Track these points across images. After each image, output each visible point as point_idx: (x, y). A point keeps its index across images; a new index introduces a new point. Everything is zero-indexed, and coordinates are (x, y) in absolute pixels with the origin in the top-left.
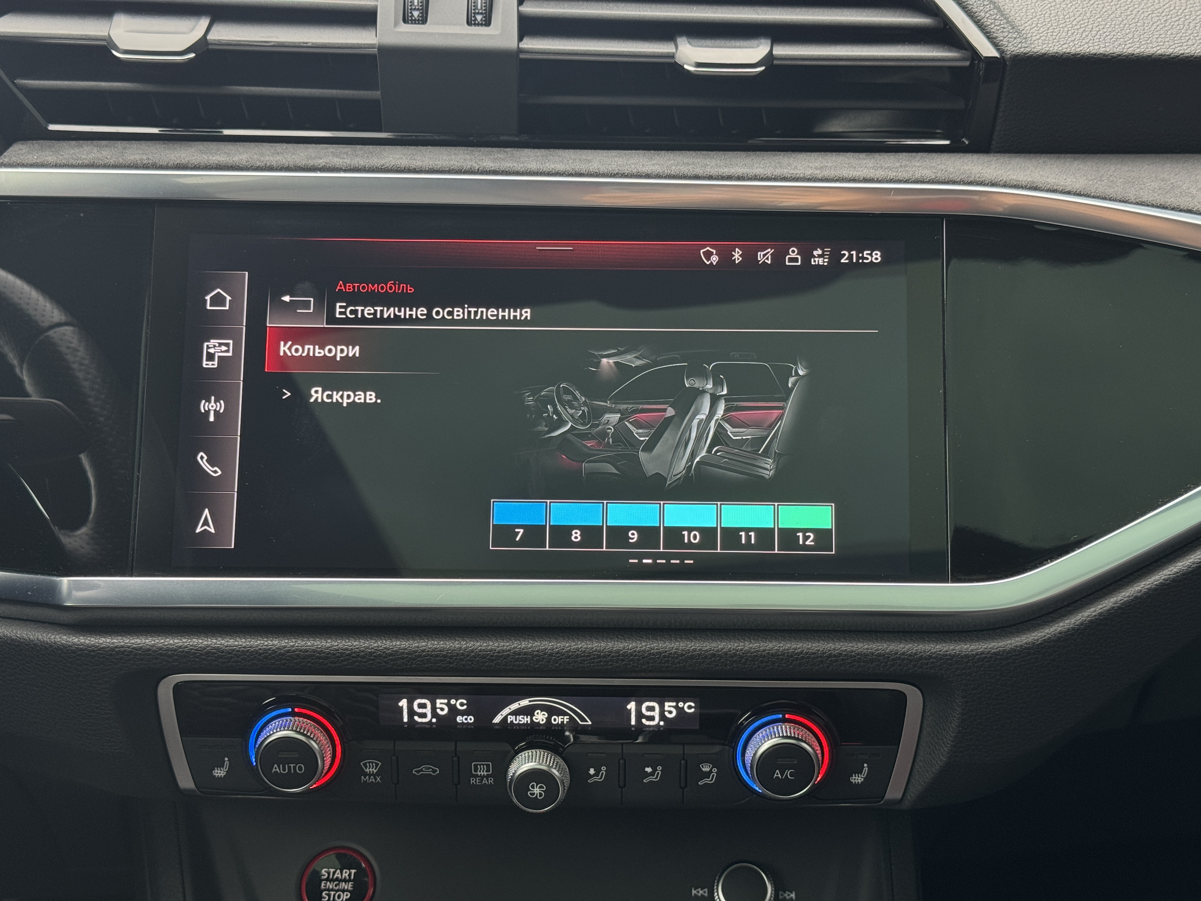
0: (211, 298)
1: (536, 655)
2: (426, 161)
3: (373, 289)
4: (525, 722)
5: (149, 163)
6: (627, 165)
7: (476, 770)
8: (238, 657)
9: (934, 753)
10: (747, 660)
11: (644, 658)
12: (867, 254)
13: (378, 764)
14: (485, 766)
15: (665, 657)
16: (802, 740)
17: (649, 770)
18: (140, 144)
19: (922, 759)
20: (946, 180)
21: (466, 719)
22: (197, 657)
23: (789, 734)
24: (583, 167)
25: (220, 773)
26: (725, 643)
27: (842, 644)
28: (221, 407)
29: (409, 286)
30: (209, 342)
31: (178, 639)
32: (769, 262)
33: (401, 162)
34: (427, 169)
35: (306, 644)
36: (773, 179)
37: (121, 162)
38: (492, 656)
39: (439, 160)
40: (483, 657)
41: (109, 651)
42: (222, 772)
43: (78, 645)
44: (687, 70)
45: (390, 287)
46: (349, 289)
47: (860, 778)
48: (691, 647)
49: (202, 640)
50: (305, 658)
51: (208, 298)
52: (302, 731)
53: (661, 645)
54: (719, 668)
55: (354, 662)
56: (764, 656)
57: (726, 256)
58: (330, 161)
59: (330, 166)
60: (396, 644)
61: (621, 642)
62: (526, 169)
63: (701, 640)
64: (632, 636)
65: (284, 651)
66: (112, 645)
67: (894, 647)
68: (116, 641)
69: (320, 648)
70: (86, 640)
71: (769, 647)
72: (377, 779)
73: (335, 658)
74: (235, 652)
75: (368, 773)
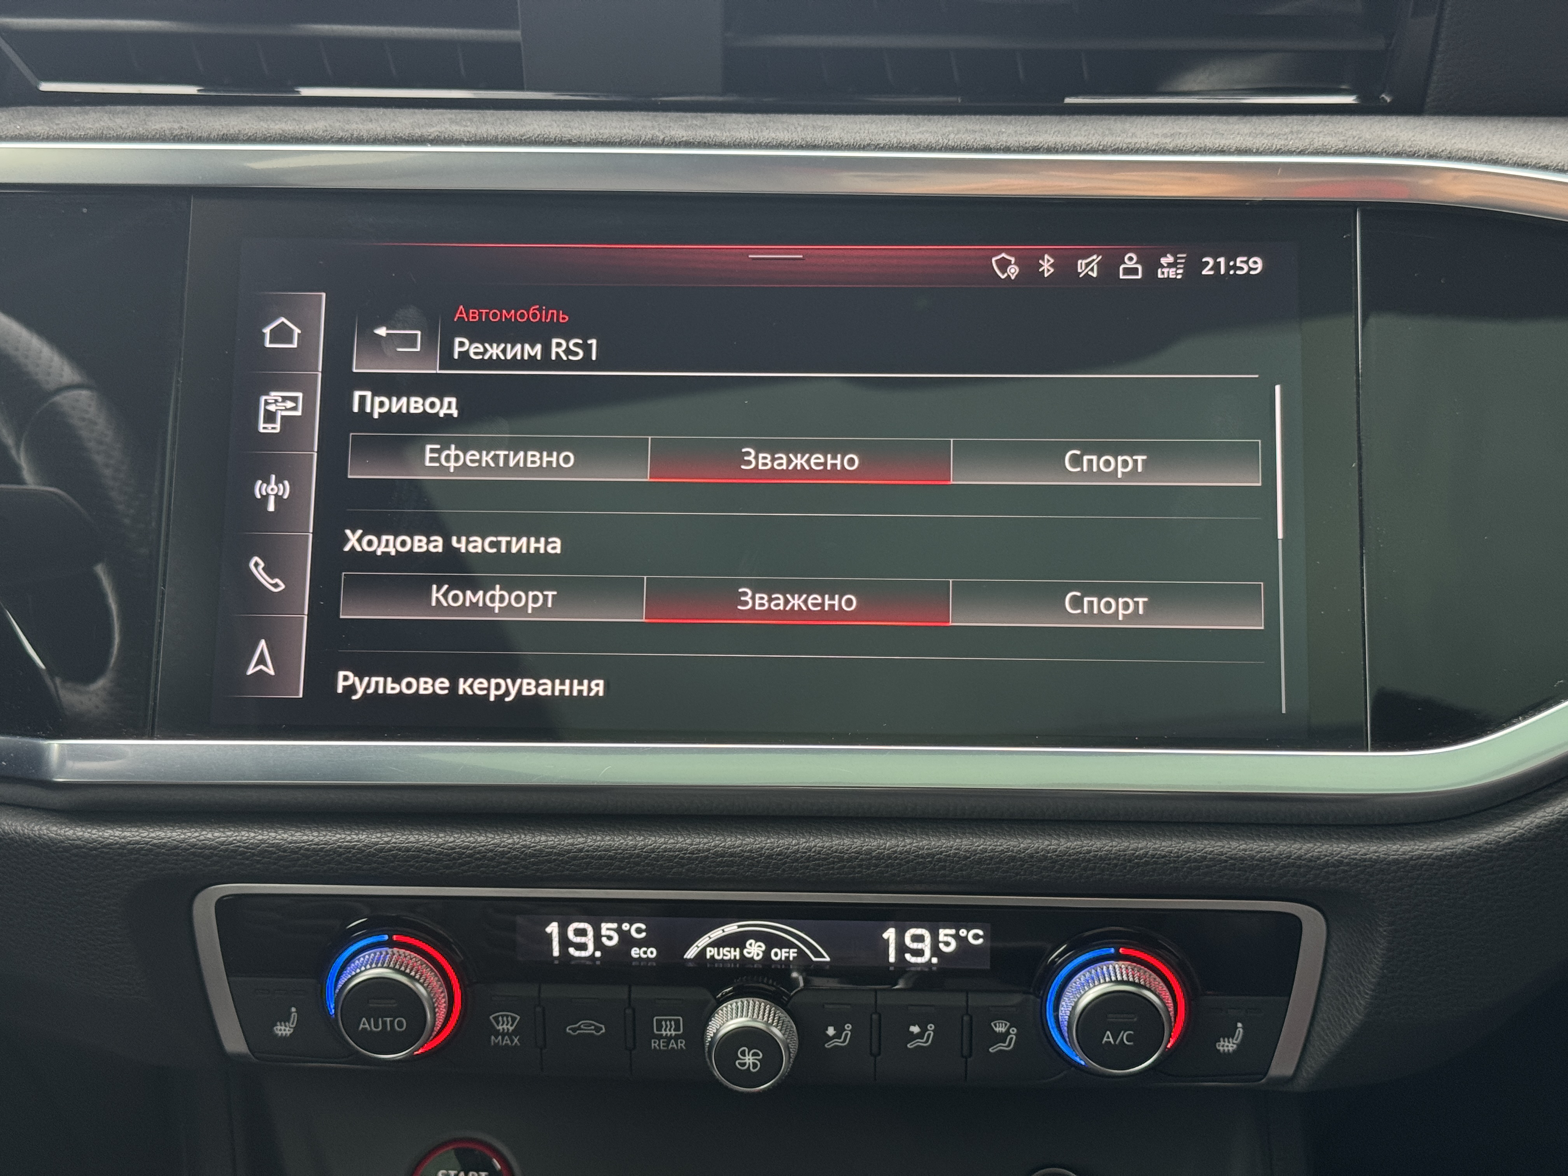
0: (271, 330)
1: (748, 858)
3: (508, 317)
4: (733, 958)
5: (182, 134)
6: (883, 133)
7: (659, 1028)
8: (307, 858)
9: (1344, 1007)
10: (1063, 865)
11: (908, 862)
12: (1242, 262)
13: (516, 1018)
14: (673, 1023)
15: (939, 860)
16: (1145, 987)
17: (915, 1029)
19: (1325, 1016)
20: (1361, 151)
21: (645, 953)
22: (247, 859)
23: (1125, 978)
24: (819, 136)
25: (285, 1030)
26: (1030, 841)
27: (1206, 842)
28: (285, 490)
29: (561, 312)
30: (268, 394)
31: (220, 831)
32: (1095, 275)
33: (550, 130)
34: (588, 140)
35: (406, 839)
36: (1101, 150)
37: (141, 132)
38: (682, 858)
39: (606, 128)
40: (669, 859)
41: (119, 848)
42: (287, 1029)
43: (73, 840)
45: (533, 314)
46: (473, 317)
47: (1231, 1045)
48: (978, 846)
49: (255, 833)
50: (407, 861)
51: (267, 331)
52: (403, 969)
53: (933, 843)
54: (1021, 878)
55: (479, 867)
56: (1089, 860)
57: (1030, 267)
58: (446, 129)
59: (446, 136)
60: (540, 840)
61: (875, 839)
62: (734, 139)
63: (994, 836)
64: (891, 830)
65: (375, 850)
66: (123, 840)
67: (1286, 848)
68: (128, 834)
69: (428, 845)
70: (84, 832)
71: (1096, 847)
72: (514, 1041)
73: (449, 861)
74: (302, 851)
75: (501, 1031)
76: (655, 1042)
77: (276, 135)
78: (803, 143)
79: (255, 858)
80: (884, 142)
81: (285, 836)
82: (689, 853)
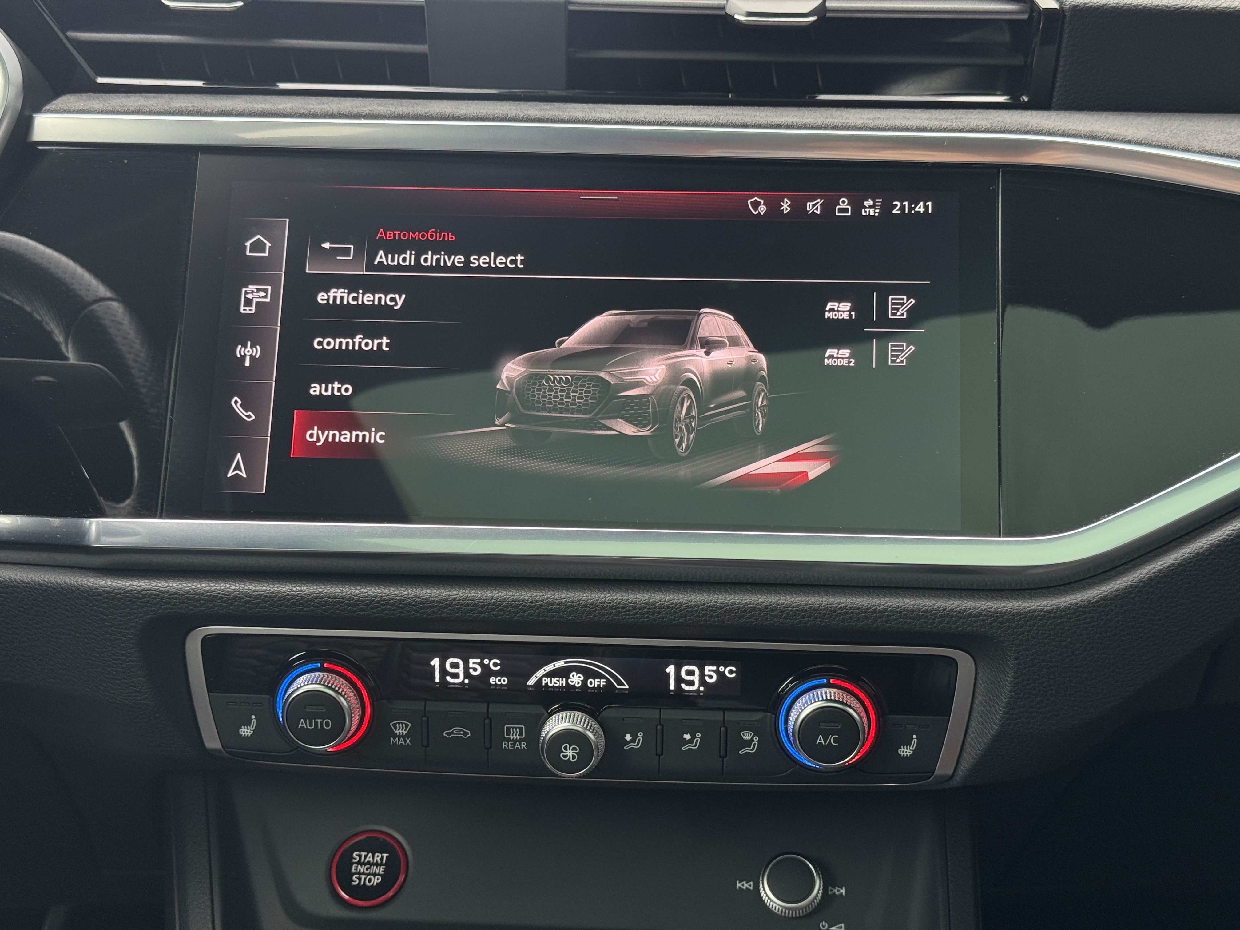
0: (251, 244)
1: (570, 606)
3: (414, 236)
4: (561, 685)
5: (194, 110)
6: (675, 115)
7: (508, 734)
8: (266, 602)
9: (986, 722)
10: (788, 614)
11: (680, 611)
13: (408, 725)
14: (518, 730)
15: (703, 610)
16: (846, 705)
17: (687, 737)
19: (974, 730)
21: (500, 681)
22: (224, 602)
23: (833, 698)
25: (247, 732)
26: (765, 597)
27: (888, 599)
28: (257, 352)
29: (450, 234)
30: (247, 287)
31: (206, 583)
32: (818, 212)
33: (446, 110)
34: (472, 117)
35: (334, 590)
36: (824, 127)
37: (166, 109)
38: (525, 606)
39: (484, 109)
40: (516, 607)
41: (136, 594)
42: (249, 731)
43: (105, 588)
44: (738, 20)
45: (431, 235)
46: (390, 237)
47: (909, 751)
48: (730, 600)
49: (230, 584)
50: (334, 606)
51: (248, 244)
52: (330, 685)
53: (699, 598)
54: (759, 623)
55: (384, 610)
56: (806, 611)
57: (774, 206)
58: (374, 109)
59: (374, 113)
60: (426, 592)
61: (658, 594)
62: (572, 117)
63: (741, 594)
64: (669, 588)
65: (312, 597)
66: (139, 588)
67: (942, 604)
68: (143, 584)
69: (349, 595)
70: (112, 582)
71: (811, 602)
72: (406, 741)
73: (364, 605)
74: (262, 597)
75: (398, 734)
76: (505, 744)
77: (258, 111)
78: (619, 120)
79: (229, 601)
80: (675, 120)
81: (251, 587)
82: (529, 603)
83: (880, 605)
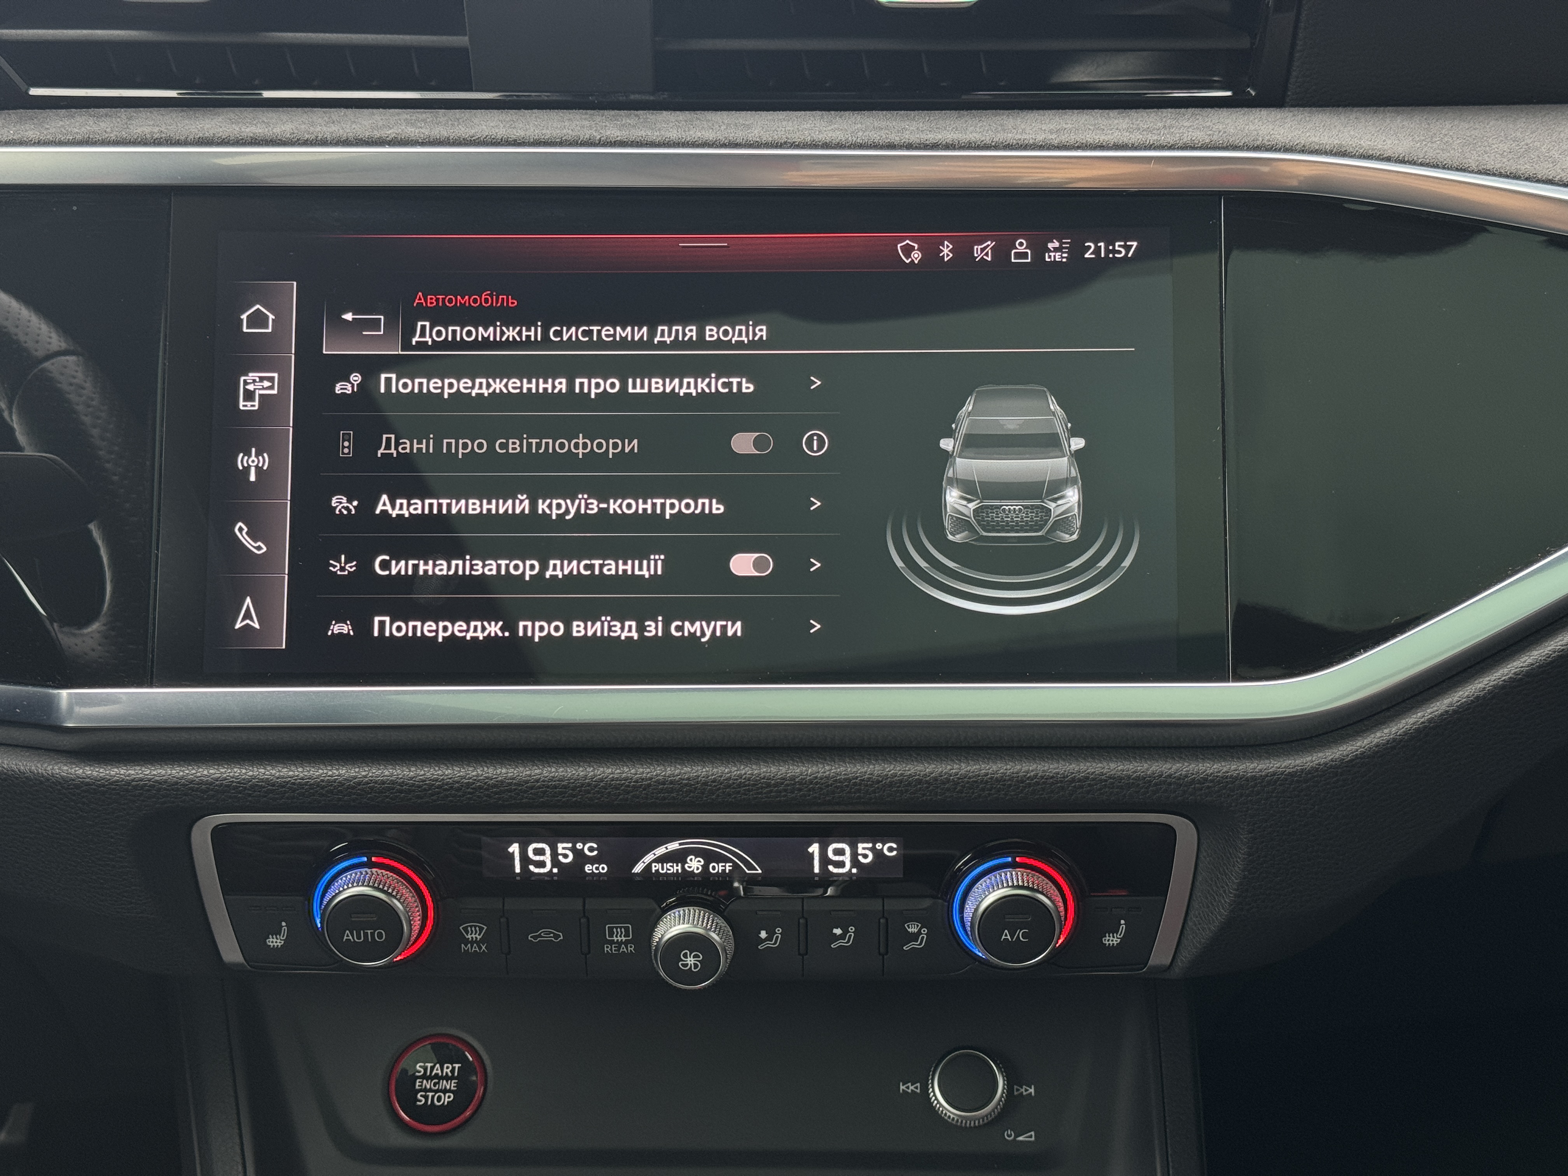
0: (248, 317)
1: (686, 785)
2: (530, 129)
3: (463, 302)
4: (675, 872)
5: (161, 138)
6: (798, 131)
7: (611, 935)
8: (294, 791)
9: (1213, 905)
10: (963, 787)
11: (828, 786)
12: (1119, 246)
13: (483, 928)
14: (623, 930)
15: (855, 784)
16: (1037, 891)
17: (838, 931)
18: (150, 112)
19: (1197, 912)
20: (1225, 145)
21: (597, 869)
22: (240, 793)
23: (1020, 883)
24: (739, 135)
25: (276, 942)
26: (934, 766)
27: (1088, 764)
28: (265, 461)
29: (510, 297)
30: (247, 375)
31: (215, 769)
32: (989, 259)
33: (497, 131)
34: (532, 140)
35: (382, 773)
36: (993, 147)
37: (124, 137)
38: (628, 786)
39: (547, 128)
40: (616, 787)
41: (125, 785)
42: (279, 941)
43: (83, 778)
44: (879, 3)
45: (485, 300)
47: (1115, 939)
48: (889, 771)
49: (246, 769)
50: (382, 793)
51: (244, 317)
52: (381, 886)
53: (849, 769)
54: (926, 799)
55: (447, 796)
56: (987, 782)
57: (931, 252)
58: (402, 131)
59: (403, 137)
60: (501, 772)
61: (798, 766)
62: (664, 138)
63: (903, 762)
64: (812, 758)
65: (354, 783)
66: (127, 778)
67: (1158, 768)
68: (132, 772)
69: (401, 778)
70: (93, 771)
71: (993, 771)
72: (482, 948)
73: (420, 791)
74: (289, 785)
75: (470, 939)
76: (607, 947)
77: (247, 137)
78: (726, 141)
79: (246, 792)
80: (799, 140)
81: (274, 772)
82: (634, 782)
83: (1079, 772)
